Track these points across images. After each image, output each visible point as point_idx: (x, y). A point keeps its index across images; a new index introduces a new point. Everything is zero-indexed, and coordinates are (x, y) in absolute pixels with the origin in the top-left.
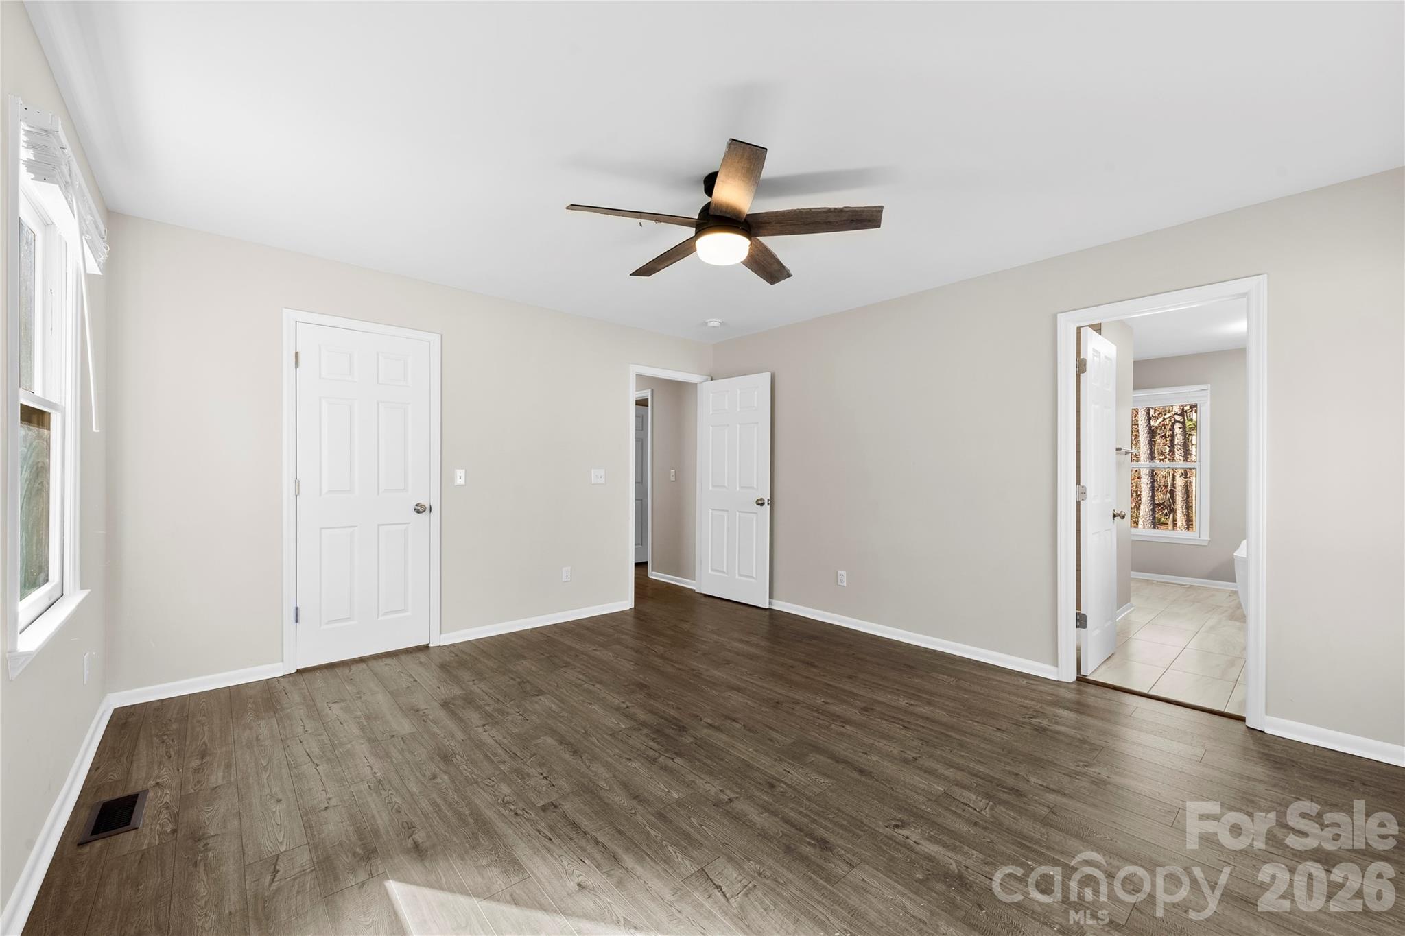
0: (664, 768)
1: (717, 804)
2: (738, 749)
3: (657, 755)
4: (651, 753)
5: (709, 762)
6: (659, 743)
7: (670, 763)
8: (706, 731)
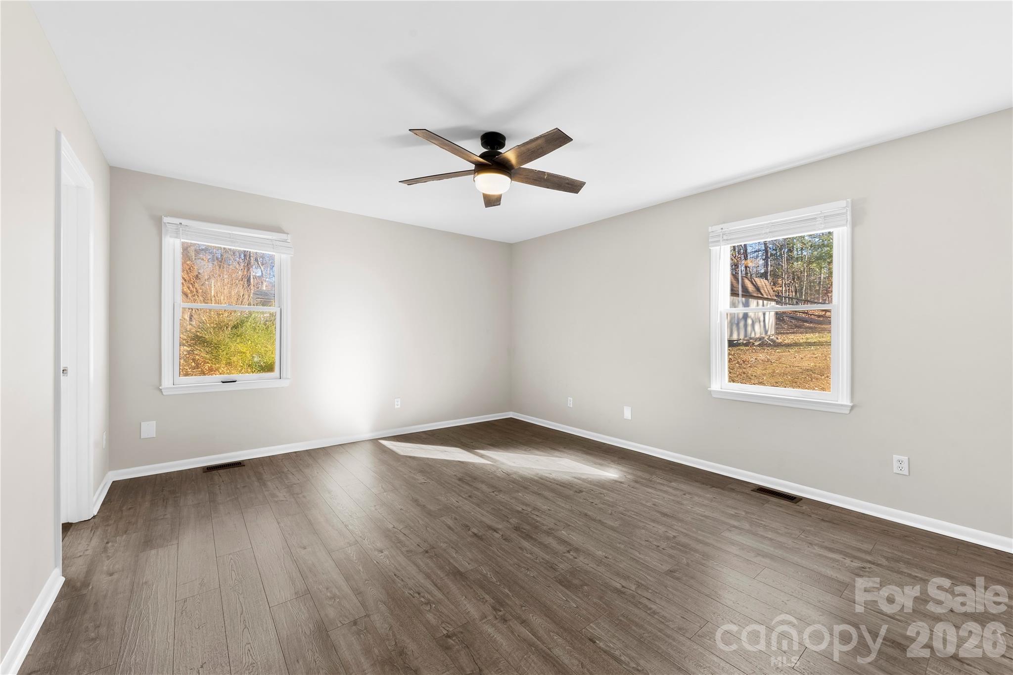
0: (527, 505)
1: (500, 491)
2: (480, 514)
3: (532, 512)
4: (537, 513)
5: (501, 507)
6: (533, 519)
7: (524, 508)
8: (500, 527)
